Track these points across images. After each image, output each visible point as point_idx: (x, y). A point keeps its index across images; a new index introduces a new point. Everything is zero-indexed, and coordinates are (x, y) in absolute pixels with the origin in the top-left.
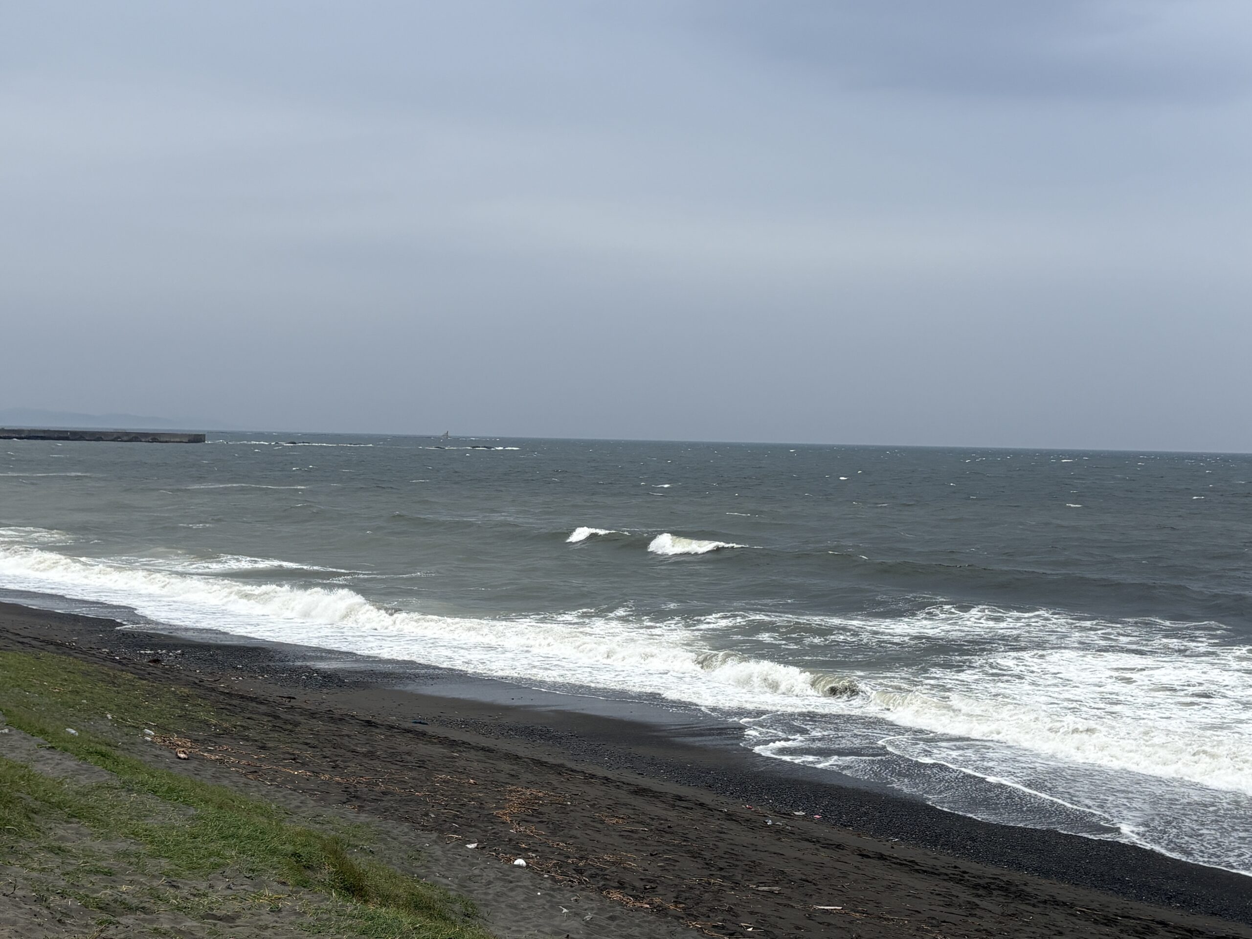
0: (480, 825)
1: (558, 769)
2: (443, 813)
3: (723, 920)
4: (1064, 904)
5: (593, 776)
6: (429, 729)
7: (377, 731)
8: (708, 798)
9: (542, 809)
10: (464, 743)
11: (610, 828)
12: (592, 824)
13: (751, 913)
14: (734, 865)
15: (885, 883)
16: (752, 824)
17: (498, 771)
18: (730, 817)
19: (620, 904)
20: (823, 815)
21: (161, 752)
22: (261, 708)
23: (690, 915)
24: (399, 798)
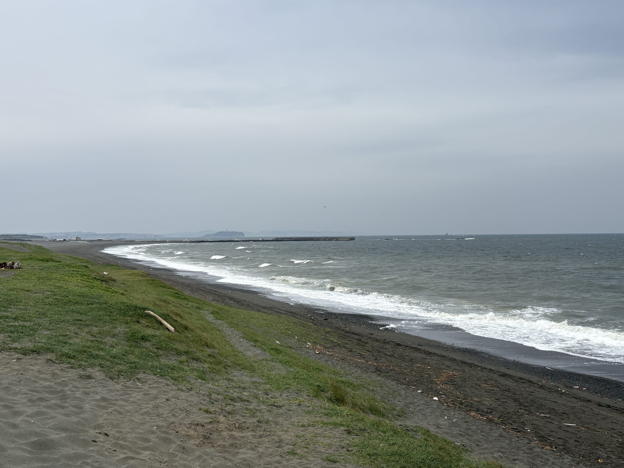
0: (426, 384)
2: (412, 379)
3: (518, 426)
5: (485, 368)
6: (422, 348)
7: (401, 347)
8: (534, 379)
9: (455, 380)
10: (435, 353)
11: (482, 388)
12: (475, 386)
13: (532, 424)
14: (532, 405)
15: (602, 417)
16: (550, 390)
17: (443, 364)
18: (541, 387)
19: (473, 417)
20: (588, 388)
21: (309, 351)
22: (357, 337)
23: (503, 423)
24: (397, 372)
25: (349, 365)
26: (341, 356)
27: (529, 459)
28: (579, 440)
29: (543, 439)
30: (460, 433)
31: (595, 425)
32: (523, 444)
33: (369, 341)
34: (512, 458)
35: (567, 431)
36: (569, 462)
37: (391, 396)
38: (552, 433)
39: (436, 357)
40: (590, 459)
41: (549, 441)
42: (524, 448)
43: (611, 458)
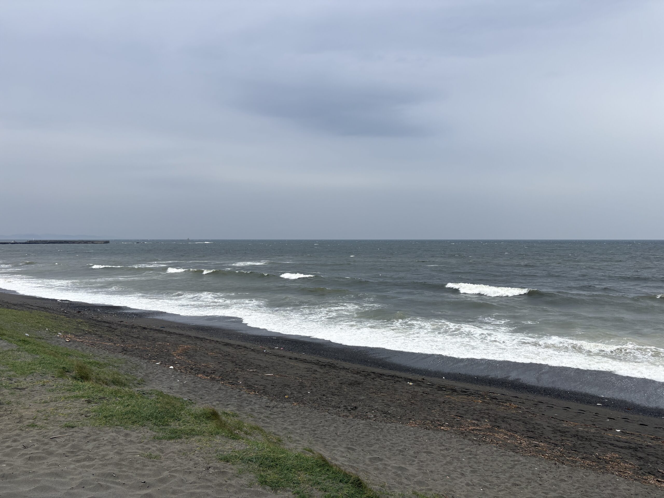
0: (164, 357)
1: (201, 339)
2: (154, 354)
3: (233, 380)
4: (346, 369)
5: (213, 341)
6: (164, 329)
7: (146, 330)
8: (248, 345)
9: (189, 351)
10: (174, 333)
11: (209, 356)
12: (203, 355)
13: (244, 378)
14: (245, 364)
15: (291, 366)
16: (258, 352)
17: (180, 341)
18: (253, 350)
19: (200, 378)
20: (284, 348)
21: (60, 340)
22: (107, 325)
23: (222, 380)
24: (141, 350)
25: (98, 348)
26: (91, 341)
27: (238, 403)
28: (274, 384)
29: (250, 387)
30: (188, 391)
31: (286, 372)
32: (235, 393)
33: (119, 327)
34: (226, 403)
35: (267, 379)
36: (266, 400)
37: (134, 369)
38: (256, 382)
39: (175, 335)
40: (280, 397)
41: (254, 388)
42: (236, 395)
43: (294, 393)
